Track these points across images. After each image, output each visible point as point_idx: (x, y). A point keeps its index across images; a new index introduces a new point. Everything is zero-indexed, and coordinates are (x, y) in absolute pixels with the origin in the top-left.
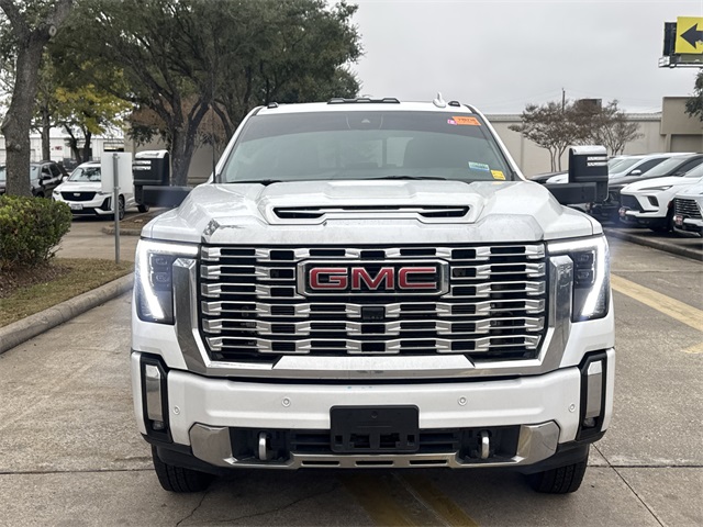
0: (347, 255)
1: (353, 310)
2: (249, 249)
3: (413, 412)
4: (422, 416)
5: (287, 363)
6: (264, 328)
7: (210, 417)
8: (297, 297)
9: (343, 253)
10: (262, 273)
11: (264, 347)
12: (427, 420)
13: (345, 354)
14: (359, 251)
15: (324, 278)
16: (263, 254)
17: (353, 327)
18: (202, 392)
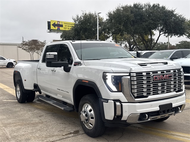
0: (158, 73)
1: (160, 84)
2: (141, 73)
3: (171, 104)
4: (173, 105)
5: (150, 97)
6: (145, 90)
7: (138, 111)
8: (151, 83)
9: (157, 72)
10: (144, 78)
11: (145, 94)
12: (174, 105)
13: (158, 94)
14: (161, 72)
15: (156, 78)
16: (144, 74)
17: (160, 88)
18: (135, 106)
